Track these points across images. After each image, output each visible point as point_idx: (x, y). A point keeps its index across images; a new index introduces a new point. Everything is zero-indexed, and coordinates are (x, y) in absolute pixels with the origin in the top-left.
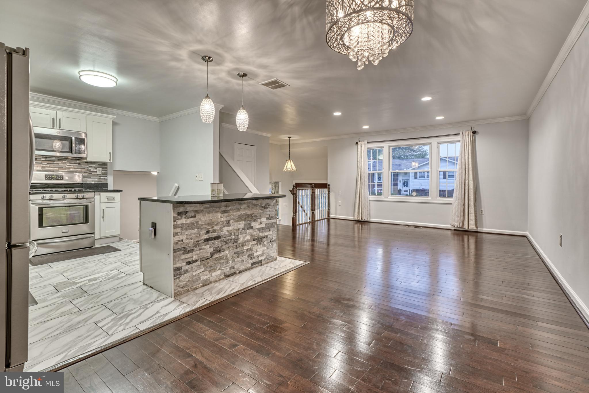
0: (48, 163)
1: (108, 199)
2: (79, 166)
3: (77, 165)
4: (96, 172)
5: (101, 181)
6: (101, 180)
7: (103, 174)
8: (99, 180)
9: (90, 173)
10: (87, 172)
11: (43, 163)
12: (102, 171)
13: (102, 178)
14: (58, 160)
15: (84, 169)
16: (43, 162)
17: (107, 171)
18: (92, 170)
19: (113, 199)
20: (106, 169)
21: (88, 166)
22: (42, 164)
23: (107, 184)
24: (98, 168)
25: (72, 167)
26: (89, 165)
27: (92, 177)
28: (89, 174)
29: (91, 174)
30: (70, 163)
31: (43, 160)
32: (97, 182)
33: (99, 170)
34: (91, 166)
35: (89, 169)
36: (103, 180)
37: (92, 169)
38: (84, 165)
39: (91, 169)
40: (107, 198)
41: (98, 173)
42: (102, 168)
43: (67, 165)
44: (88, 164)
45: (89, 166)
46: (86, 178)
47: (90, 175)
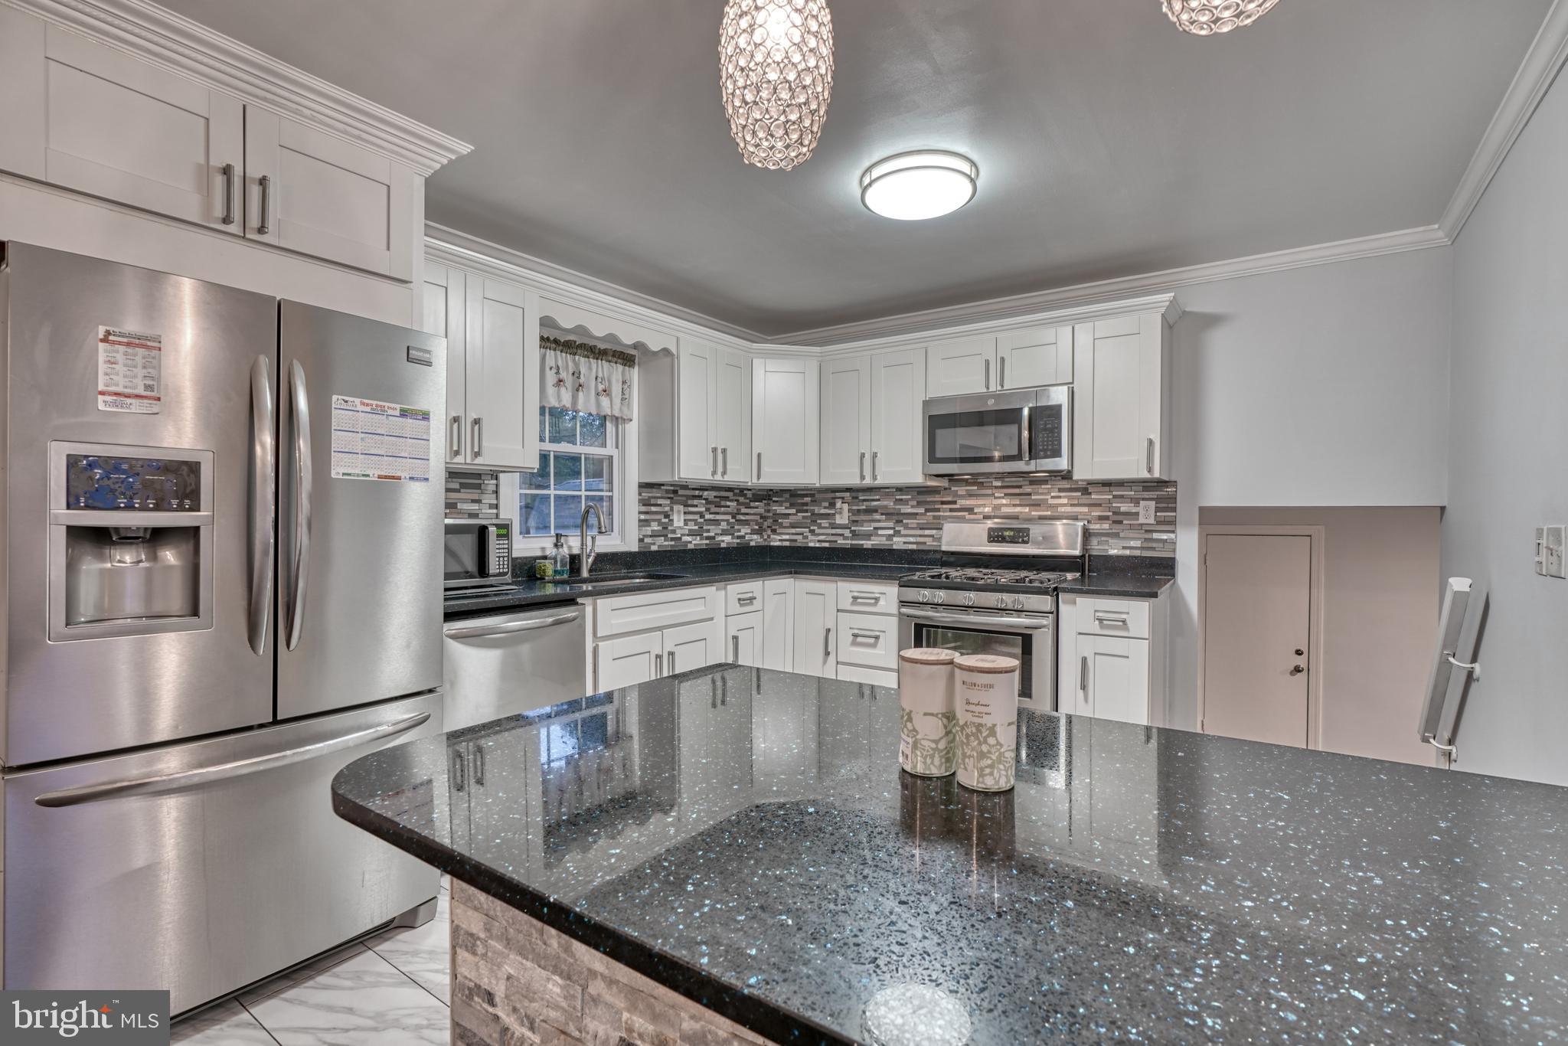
0: (1006, 495)
1: (1105, 622)
2: (1085, 500)
3: (1080, 494)
4: (1137, 514)
5: (1153, 549)
6: (1154, 545)
7: (1159, 523)
8: (1146, 545)
9: (1118, 518)
10: (1106, 518)
11: (996, 495)
12: (1157, 510)
13: (1155, 536)
14: (1030, 481)
15: (1100, 505)
16: (997, 490)
17: (1174, 510)
18: (1123, 509)
19: (1121, 623)
20: (1170, 505)
21: (1111, 497)
22: (996, 498)
23: (1173, 559)
24: (1144, 499)
25: (1065, 501)
26: (1114, 493)
27: (1122, 535)
28: (1115, 522)
29: (1120, 522)
30: (1060, 490)
31: (996, 487)
32: (1137, 553)
33: (1147, 509)
34: (1122, 497)
35: (1114, 505)
36: (1161, 545)
37: (1124, 507)
38: (1097, 493)
39: (1119, 505)
40: (1101, 620)
41: (1142, 520)
42: (1158, 500)
43: (1052, 497)
44: (1112, 489)
45: (1115, 497)
46: (1103, 539)
47: (1116, 528)
